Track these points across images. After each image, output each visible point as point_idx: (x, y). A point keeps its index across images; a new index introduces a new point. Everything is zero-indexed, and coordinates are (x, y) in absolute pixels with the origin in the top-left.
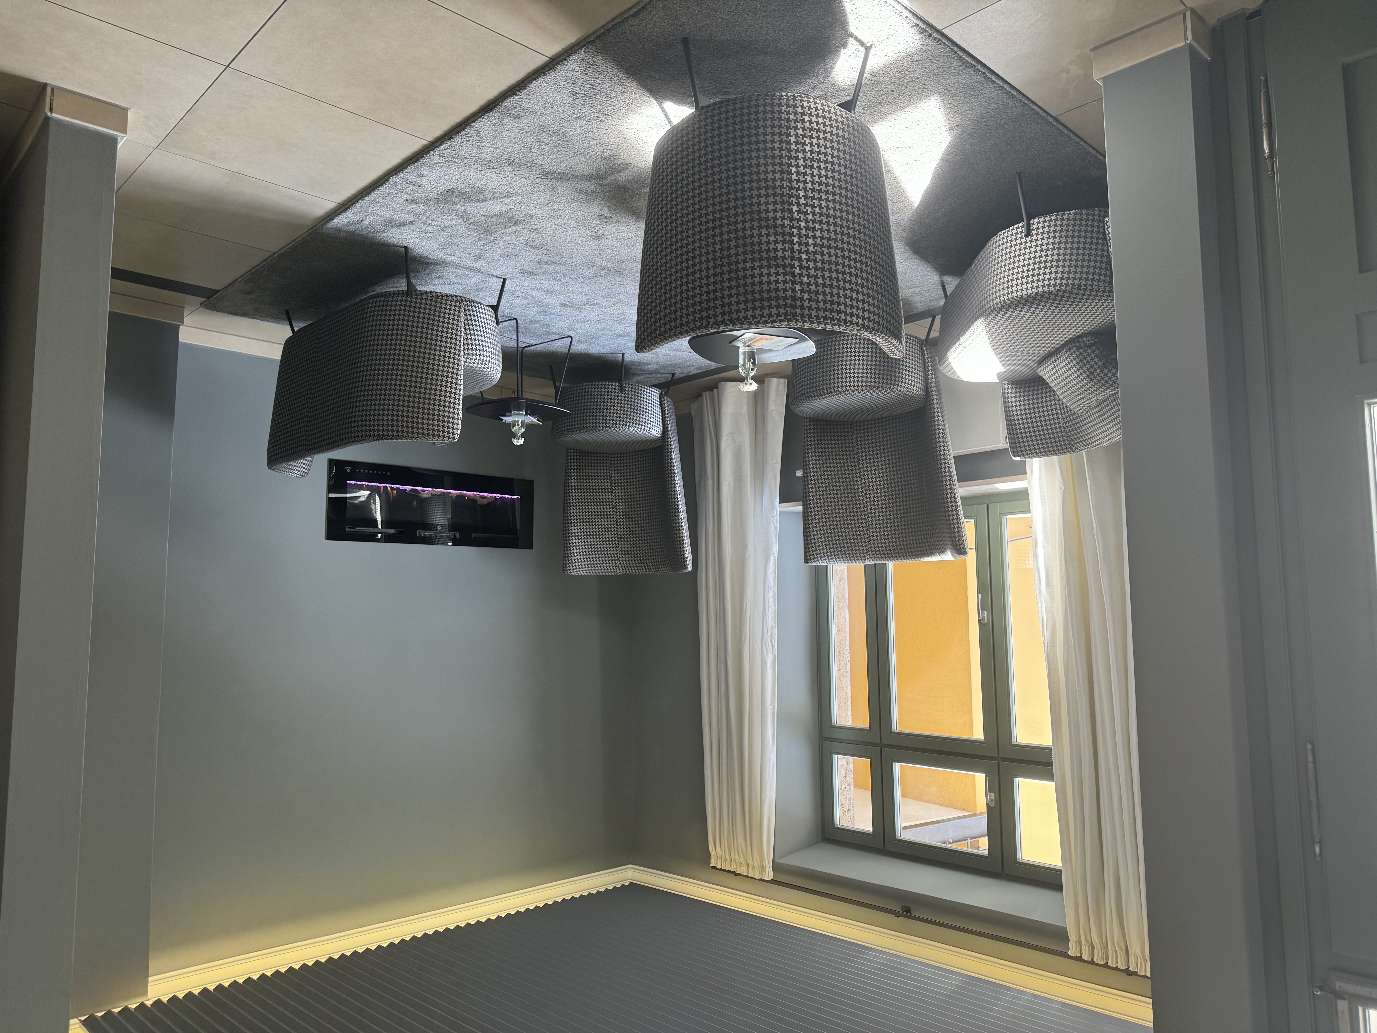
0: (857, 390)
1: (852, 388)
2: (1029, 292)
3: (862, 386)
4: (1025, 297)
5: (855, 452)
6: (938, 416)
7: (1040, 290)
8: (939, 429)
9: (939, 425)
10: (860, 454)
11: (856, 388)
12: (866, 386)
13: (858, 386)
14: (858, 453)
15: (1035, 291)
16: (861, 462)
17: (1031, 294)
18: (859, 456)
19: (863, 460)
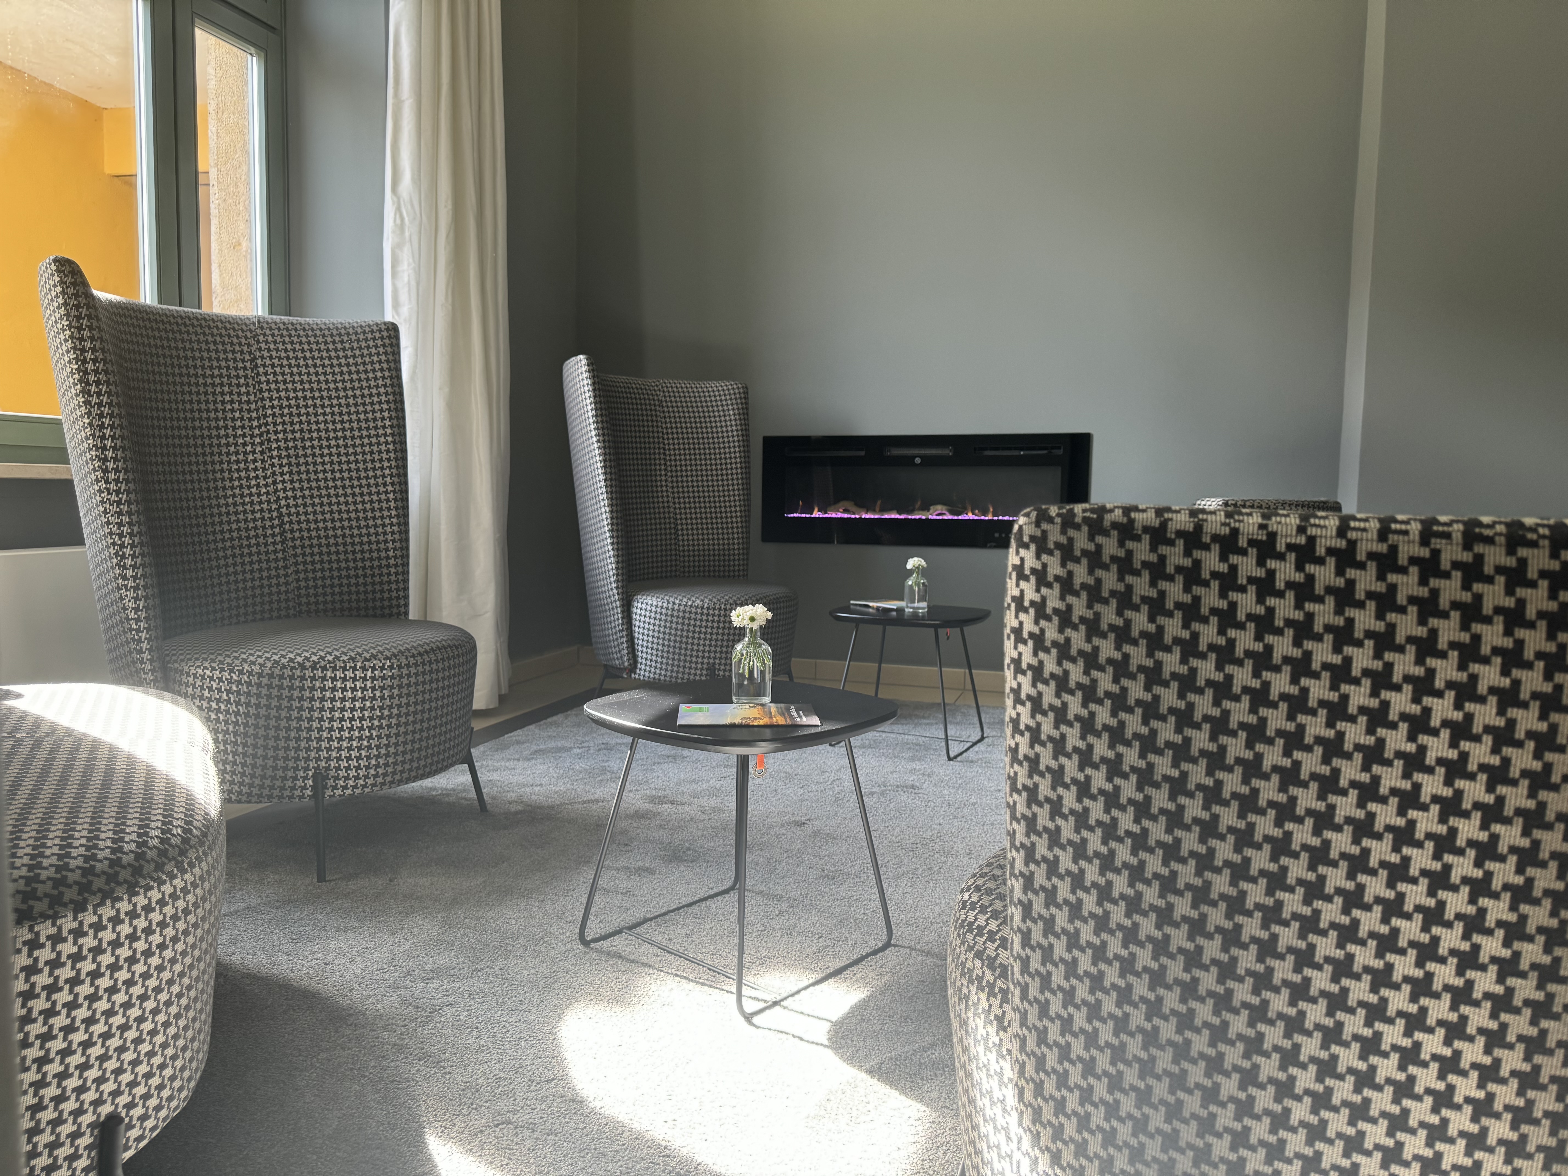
0: (366, 660)
1: (377, 663)
2: (107, 912)
3: (354, 669)
4: (120, 891)
5: (291, 551)
6: (136, 610)
7: (68, 923)
8: (135, 578)
9: (135, 588)
10: (279, 547)
11: (368, 664)
12: (344, 669)
13: (364, 669)
14: (284, 551)
15: (89, 918)
16: (277, 530)
17: (102, 904)
18: (282, 543)
19: (273, 535)
